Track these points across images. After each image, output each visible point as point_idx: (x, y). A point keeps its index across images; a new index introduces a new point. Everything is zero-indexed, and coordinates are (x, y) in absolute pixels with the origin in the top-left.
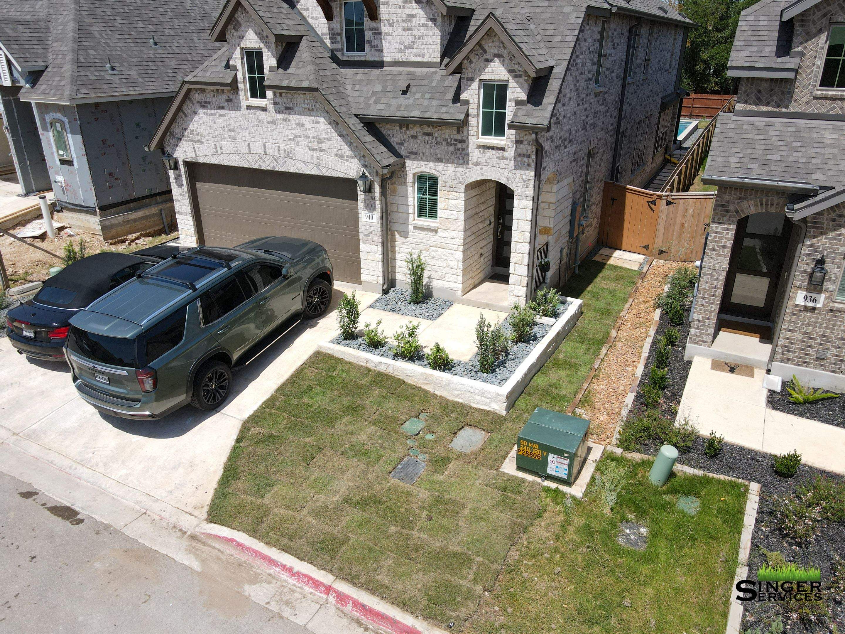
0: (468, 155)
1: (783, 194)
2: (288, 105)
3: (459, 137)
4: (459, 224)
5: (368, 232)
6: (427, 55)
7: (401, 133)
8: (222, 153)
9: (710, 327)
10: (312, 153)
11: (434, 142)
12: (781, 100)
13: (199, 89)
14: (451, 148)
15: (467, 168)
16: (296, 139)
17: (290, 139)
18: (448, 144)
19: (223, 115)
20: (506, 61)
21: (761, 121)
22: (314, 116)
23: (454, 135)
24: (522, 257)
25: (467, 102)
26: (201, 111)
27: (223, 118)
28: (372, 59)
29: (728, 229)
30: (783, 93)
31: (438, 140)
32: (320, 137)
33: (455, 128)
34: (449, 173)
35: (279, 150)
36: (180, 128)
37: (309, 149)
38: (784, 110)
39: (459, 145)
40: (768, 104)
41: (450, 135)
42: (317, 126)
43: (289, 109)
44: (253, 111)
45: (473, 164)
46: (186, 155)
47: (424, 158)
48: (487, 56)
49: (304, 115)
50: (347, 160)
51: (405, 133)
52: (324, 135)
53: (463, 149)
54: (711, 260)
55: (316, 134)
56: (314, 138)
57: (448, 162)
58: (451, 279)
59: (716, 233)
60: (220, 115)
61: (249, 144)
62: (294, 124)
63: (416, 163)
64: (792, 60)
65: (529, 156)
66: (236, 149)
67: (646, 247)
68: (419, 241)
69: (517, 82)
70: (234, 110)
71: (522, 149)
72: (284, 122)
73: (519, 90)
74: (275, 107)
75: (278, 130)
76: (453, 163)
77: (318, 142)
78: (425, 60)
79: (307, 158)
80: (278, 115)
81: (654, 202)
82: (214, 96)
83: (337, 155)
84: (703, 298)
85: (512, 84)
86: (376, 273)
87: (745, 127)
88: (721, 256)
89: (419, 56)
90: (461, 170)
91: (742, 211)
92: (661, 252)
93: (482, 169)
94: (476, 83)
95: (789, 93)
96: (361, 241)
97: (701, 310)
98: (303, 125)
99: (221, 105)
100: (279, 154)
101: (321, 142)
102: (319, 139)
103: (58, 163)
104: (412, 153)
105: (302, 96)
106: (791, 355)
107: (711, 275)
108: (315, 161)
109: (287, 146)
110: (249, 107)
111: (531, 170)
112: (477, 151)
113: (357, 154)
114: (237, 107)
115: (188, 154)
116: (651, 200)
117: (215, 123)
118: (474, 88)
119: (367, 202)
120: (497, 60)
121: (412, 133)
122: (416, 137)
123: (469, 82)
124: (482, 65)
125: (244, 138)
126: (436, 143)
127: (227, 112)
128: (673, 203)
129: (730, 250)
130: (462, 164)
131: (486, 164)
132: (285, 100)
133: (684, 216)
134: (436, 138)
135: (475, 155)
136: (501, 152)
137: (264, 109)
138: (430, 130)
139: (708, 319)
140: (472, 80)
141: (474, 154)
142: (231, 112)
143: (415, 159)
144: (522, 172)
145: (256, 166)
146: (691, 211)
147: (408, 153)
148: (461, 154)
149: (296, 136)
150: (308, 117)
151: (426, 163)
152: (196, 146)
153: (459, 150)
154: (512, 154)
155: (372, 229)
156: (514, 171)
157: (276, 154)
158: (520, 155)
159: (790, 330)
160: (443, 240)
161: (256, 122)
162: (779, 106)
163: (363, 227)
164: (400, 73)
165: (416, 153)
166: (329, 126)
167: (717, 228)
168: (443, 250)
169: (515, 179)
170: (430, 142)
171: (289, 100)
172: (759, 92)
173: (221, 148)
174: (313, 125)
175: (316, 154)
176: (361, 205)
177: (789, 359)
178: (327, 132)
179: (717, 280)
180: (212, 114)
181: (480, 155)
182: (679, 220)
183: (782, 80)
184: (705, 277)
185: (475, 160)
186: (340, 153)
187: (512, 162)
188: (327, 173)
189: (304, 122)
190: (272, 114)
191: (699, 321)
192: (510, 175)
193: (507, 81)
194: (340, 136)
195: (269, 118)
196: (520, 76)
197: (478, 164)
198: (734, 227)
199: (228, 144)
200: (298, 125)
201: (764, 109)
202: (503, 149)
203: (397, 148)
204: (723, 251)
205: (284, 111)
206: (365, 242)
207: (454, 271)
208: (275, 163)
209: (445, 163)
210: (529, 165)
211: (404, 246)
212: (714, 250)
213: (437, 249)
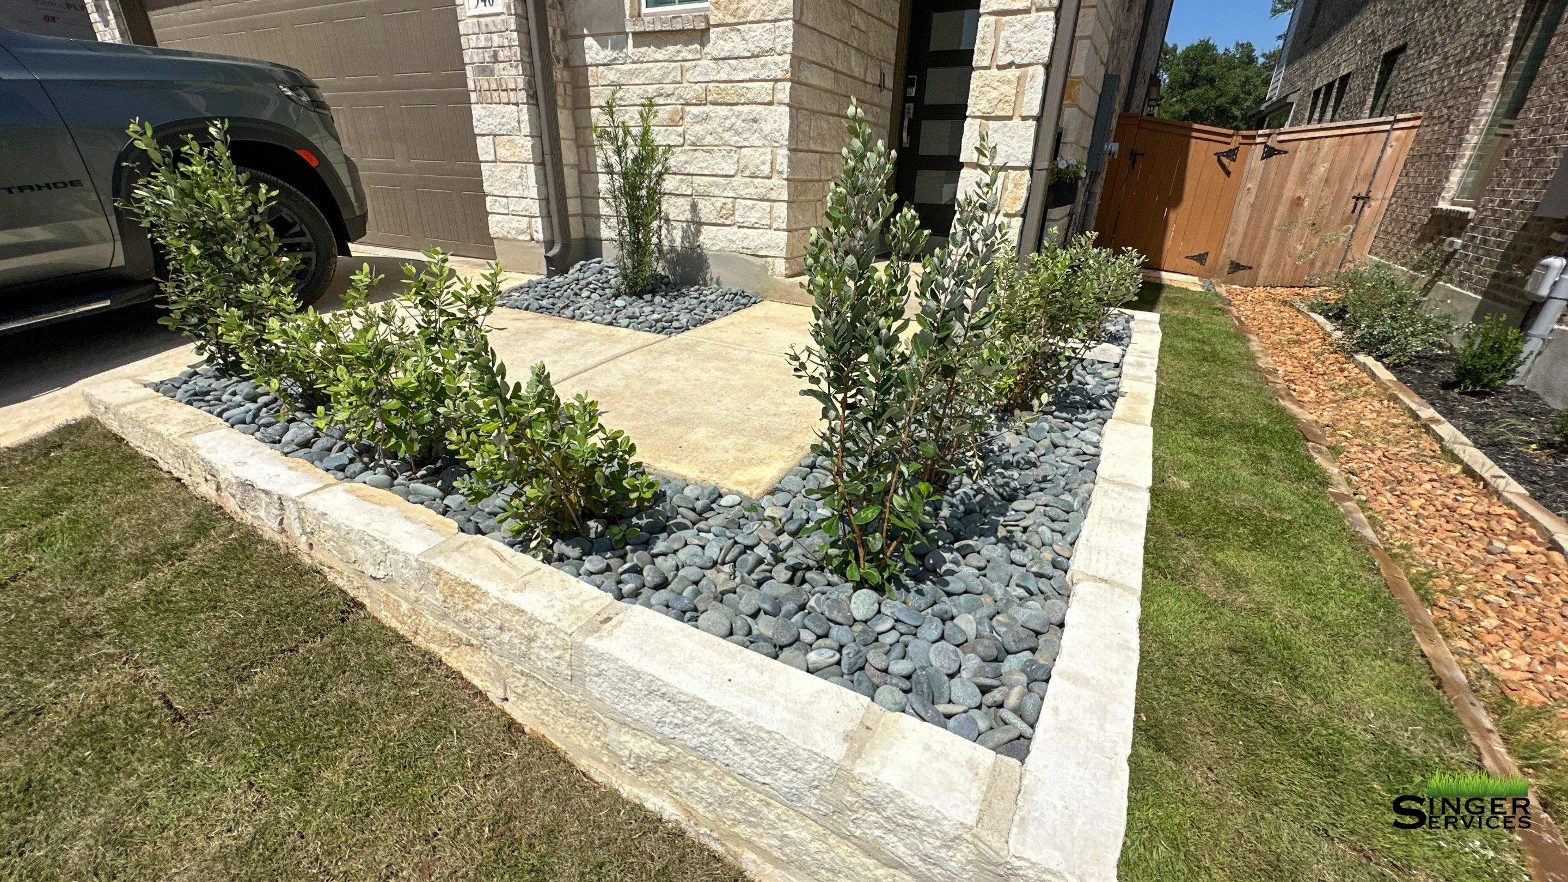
5: (486, 59)
58: (753, 218)
67: (1201, 259)
81: (1232, 154)
86: (524, 204)
92: (1236, 267)
96: (472, 96)
116: (1225, 148)
128: (1279, 152)
133: (1303, 180)
146: (1322, 169)
155: (496, 40)
160: (722, 71)
163: (472, 41)
168: (726, 110)
182: (1289, 192)
206: (482, 96)
207: (762, 186)
213: (708, 108)
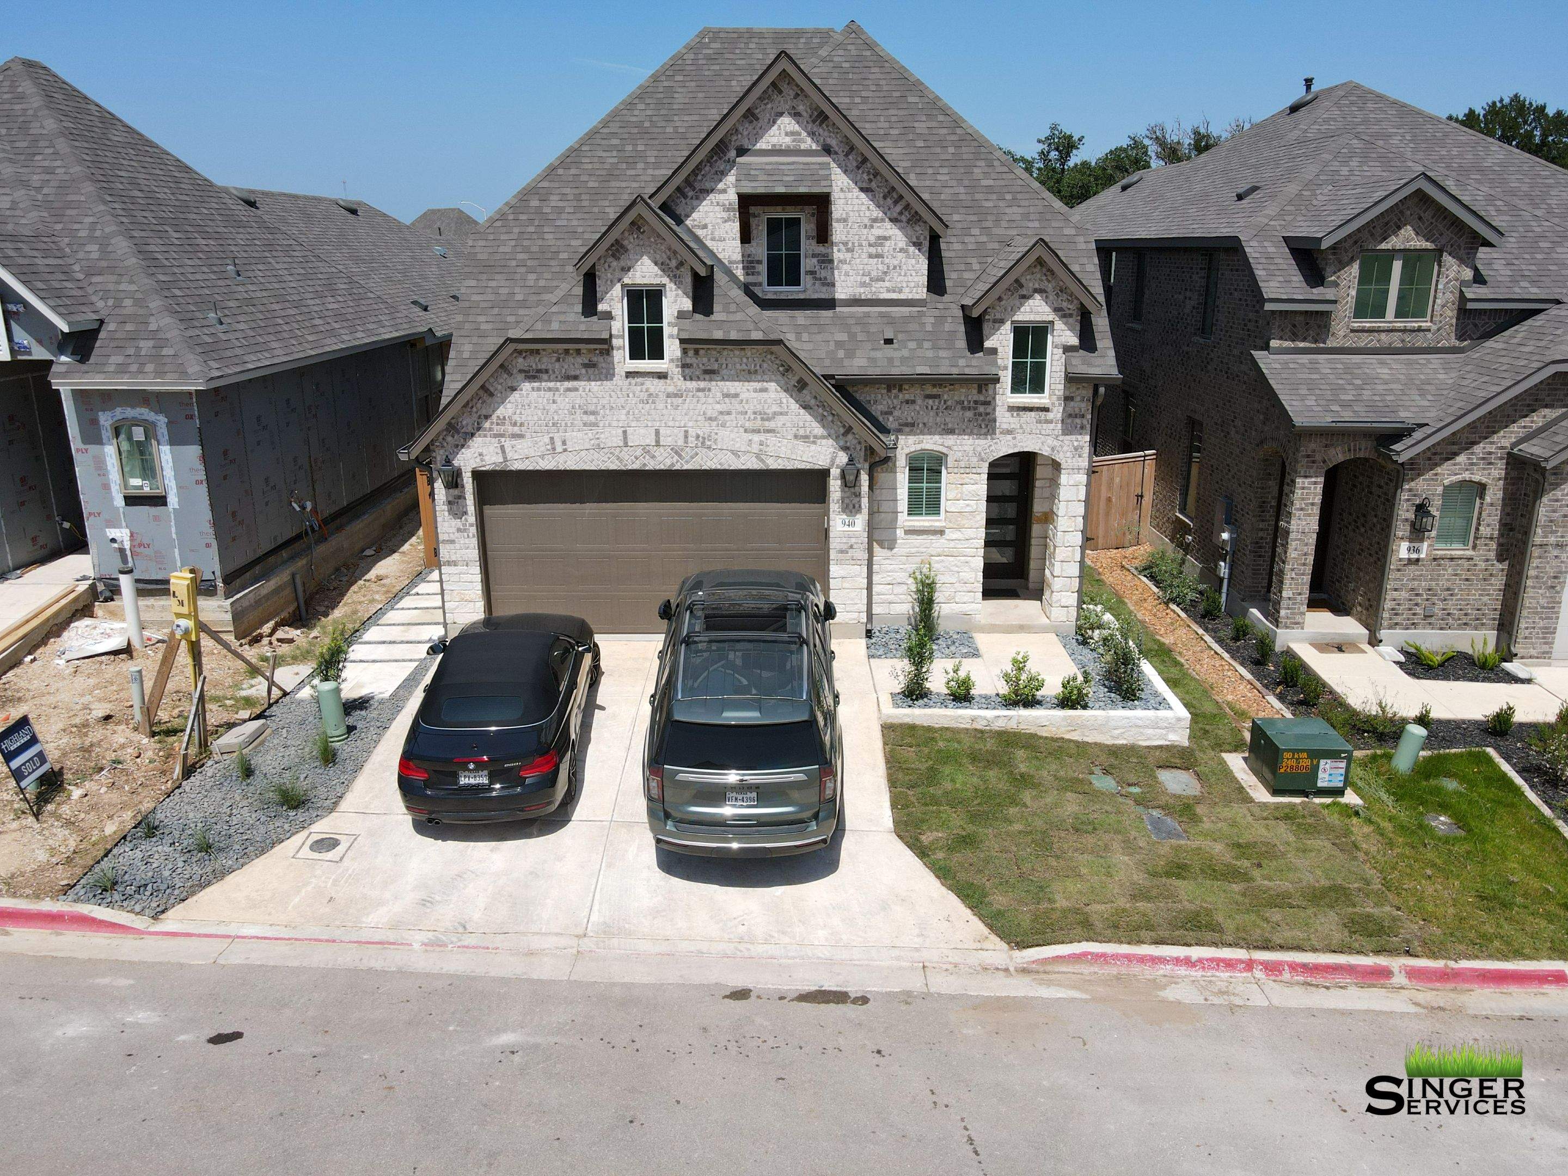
0: (995, 421)
1: (1370, 436)
2: (709, 368)
3: (982, 398)
4: (978, 518)
5: (844, 547)
6: (907, 290)
7: (890, 398)
8: (565, 450)
9: (1302, 604)
10: (750, 436)
11: (943, 406)
12: (1318, 334)
13: (526, 351)
14: (969, 414)
15: (992, 439)
16: (720, 417)
17: (710, 419)
18: (964, 408)
19: (576, 389)
20: (1051, 298)
21: (1304, 359)
22: (759, 381)
23: (974, 395)
24: (1073, 551)
25: (994, 351)
26: (526, 386)
27: (573, 394)
28: (815, 296)
29: (1315, 483)
30: (1319, 326)
31: (949, 403)
32: (768, 411)
33: (976, 386)
34: (966, 448)
35: (686, 437)
36: (475, 416)
37: (746, 431)
38: (1322, 345)
39: (981, 409)
40: (1304, 340)
41: (967, 396)
42: (764, 395)
43: (710, 373)
44: (640, 380)
45: (1001, 433)
46: (482, 460)
47: (926, 430)
48: (1024, 292)
49: (740, 381)
50: (814, 443)
51: (896, 397)
52: (775, 408)
53: (987, 414)
54: (1299, 522)
55: (759, 408)
56: (755, 413)
57: (964, 432)
58: (965, 599)
59: (1303, 488)
60: (569, 390)
61: (625, 432)
62: (719, 395)
63: (911, 439)
64: (1328, 290)
65: (1083, 416)
66: (597, 442)
68: (913, 550)
69: (1065, 324)
70: (600, 380)
71: (1074, 408)
72: (700, 394)
73: (1069, 333)
74: (683, 372)
75: (686, 406)
76: (971, 433)
77: (762, 419)
78: (902, 296)
79: (740, 445)
80: (688, 383)
82: (558, 360)
83: (796, 437)
84: (1293, 570)
85: (1059, 325)
86: (856, 607)
87: (1291, 366)
88: (1309, 515)
89: (894, 291)
90: (985, 442)
91: (1330, 459)
93: (1014, 438)
94: (1007, 327)
95: (1325, 326)
96: (831, 562)
97: (1291, 584)
98: (736, 395)
99: (573, 373)
100: (686, 442)
101: (768, 419)
102: (765, 413)
103: (119, 502)
104: (907, 425)
105: (737, 353)
106: (1398, 619)
107: (1299, 540)
108: (755, 448)
109: (705, 429)
110: (629, 374)
111: (1086, 434)
112: (1008, 414)
113: (832, 431)
114: (608, 375)
115: (486, 458)
117: (554, 402)
118: (1004, 332)
119: (847, 501)
120: (1037, 296)
121: (907, 397)
122: (913, 402)
123: (997, 325)
124: (1017, 302)
125: (615, 424)
126: (946, 409)
127: (583, 383)
129: (1319, 507)
130: (986, 434)
131: (1021, 431)
132: (705, 360)
133: (1110, 488)
134: (945, 402)
135: (1004, 420)
136: (1043, 414)
137: (662, 376)
138: (935, 391)
139: (1300, 594)
140: (1002, 322)
141: (1003, 418)
142: (593, 383)
143: (911, 433)
144: (1073, 437)
145: (636, 466)
146: (1117, 480)
147: (900, 425)
148: (983, 420)
149: (721, 413)
150: (746, 384)
151: (929, 437)
152: (508, 443)
153: (980, 415)
154: (1059, 416)
155: (853, 540)
156: (1061, 438)
157: (681, 442)
158: (1070, 416)
159: (1396, 590)
160: (952, 544)
161: (644, 396)
162: (1316, 341)
163: (838, 540)
164: (867, 315)
165: (913, 425)
166: (783, 395)
167: (1303, 483)
168: (951, 559)
169: (1062, 447)
170: (935, 408)
171: (712, 360)
172: (1294, 326)
173: (564, 443)
174: (755, 395)
175: (756, 438)
176: (834, 505)
177: (1396, 624)
178: (781, 403)
179: (1307, 545)
180: (550, 389)
181: (1012, 420)
183: (1317, 312)
184: (1294, 543)
185: (1005, 426)
186: (801, 432)
187: (1059, 426)
188: (773, 465)
189: (738, 390)
190: (677, 381)
191: (1289, 598)
192: (1056, 443)
193: (1052, 322)
194: (804, 408)
195: (671, 389)
196: (1071, 315)
197: (1009, 432)
198: (1321, 480)
199: (580, 435)
200: (727, 395)
201: (1302, 345)
202: (1046, 410)
203: (881, 419)
204: (1312, 510)
205: (702, 377)
206: (839, 562)
207: (969, 587)
208: (676, 457)
209: (959, 434)
210: (1082, 428)
211: (888, 561)
212: (1302, 509)
213: (942, 558)
